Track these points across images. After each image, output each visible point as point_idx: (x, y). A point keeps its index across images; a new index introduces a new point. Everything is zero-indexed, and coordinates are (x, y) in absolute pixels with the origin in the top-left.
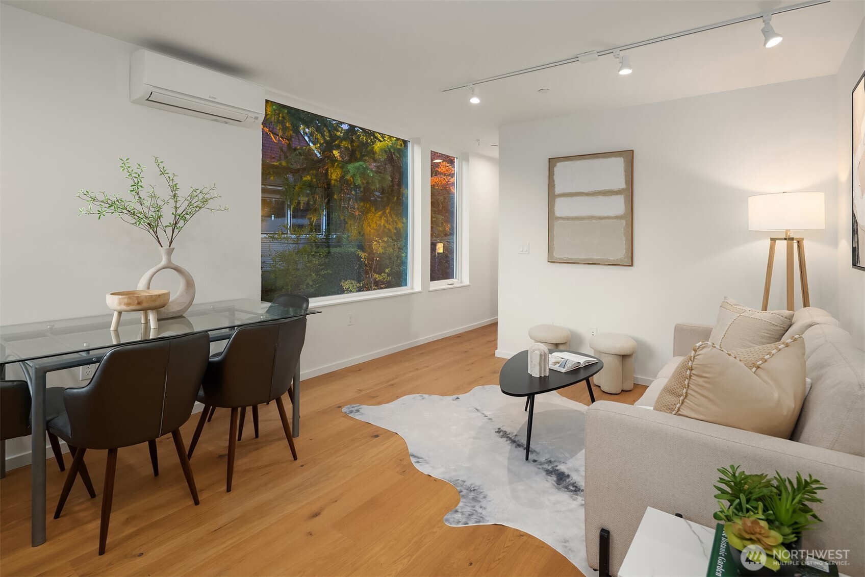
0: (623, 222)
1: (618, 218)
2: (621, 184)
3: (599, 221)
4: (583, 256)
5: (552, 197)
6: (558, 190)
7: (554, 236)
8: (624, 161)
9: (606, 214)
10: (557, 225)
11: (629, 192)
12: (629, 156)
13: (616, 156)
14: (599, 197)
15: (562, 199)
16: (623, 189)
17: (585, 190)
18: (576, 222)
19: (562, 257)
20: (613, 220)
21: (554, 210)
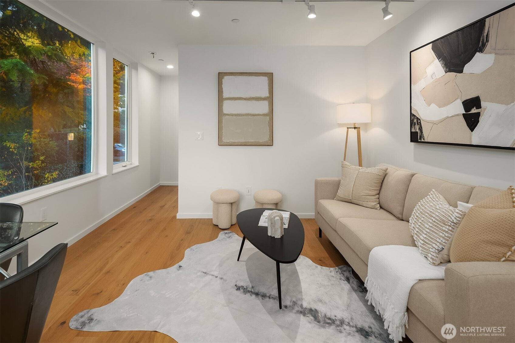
0: (268, 118)
1: (264, 115)
2: (266, 94)
3: (253, 117)
4: (243, 140)
5: (221, 100)
6: (225, 95)
7: (223, 127)
8: (268, 79)
9: (257, 113)
10: (224, 119)
11: (270, 99)
12: (270, 76)
13: (263, 76)
14: (253, 101)
15: (228, 101)
16: (267, 97)
17: (244, 96)
18: (238, 117)
19: (228, 141)
20: (262, 117)
21: (223, 109)
